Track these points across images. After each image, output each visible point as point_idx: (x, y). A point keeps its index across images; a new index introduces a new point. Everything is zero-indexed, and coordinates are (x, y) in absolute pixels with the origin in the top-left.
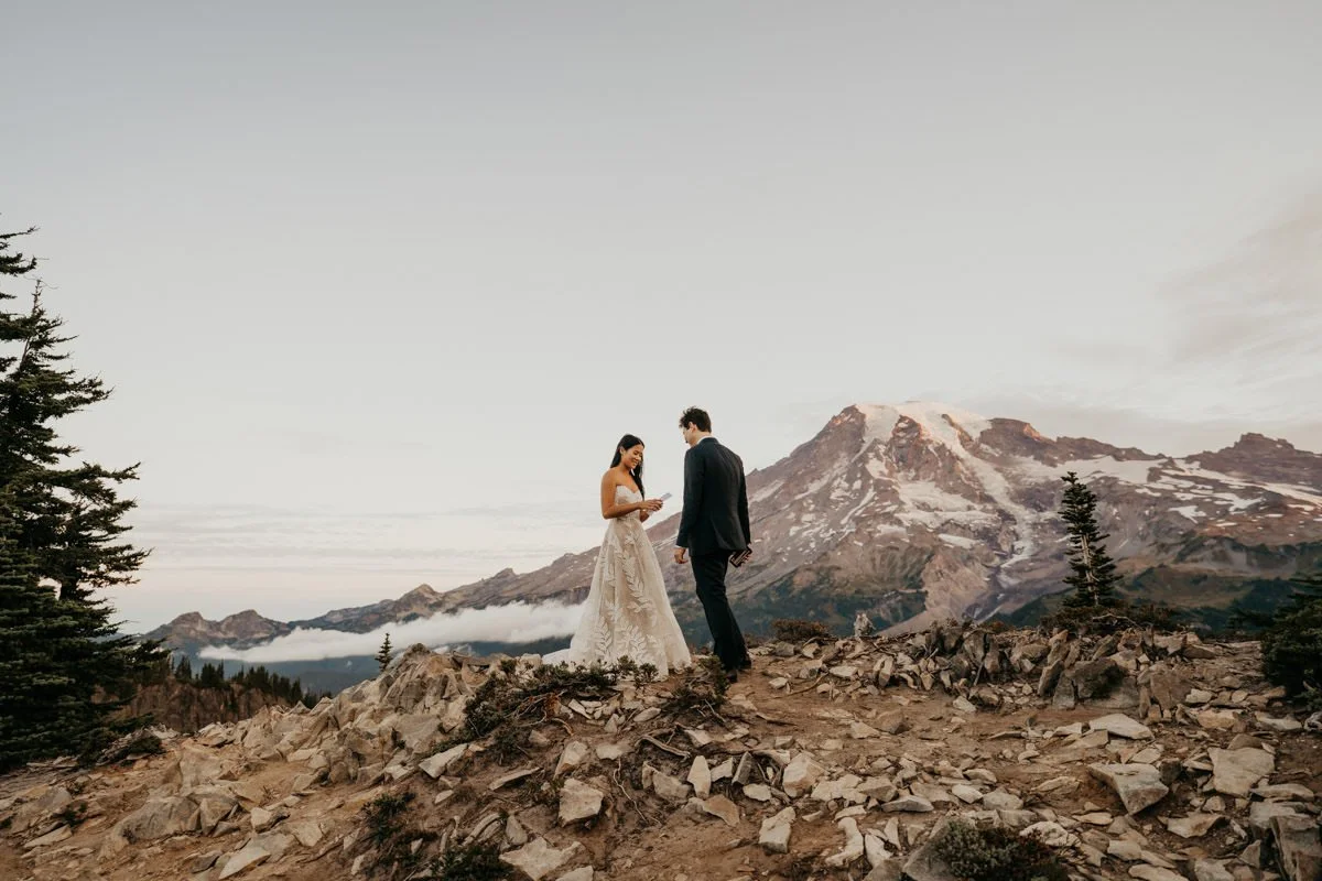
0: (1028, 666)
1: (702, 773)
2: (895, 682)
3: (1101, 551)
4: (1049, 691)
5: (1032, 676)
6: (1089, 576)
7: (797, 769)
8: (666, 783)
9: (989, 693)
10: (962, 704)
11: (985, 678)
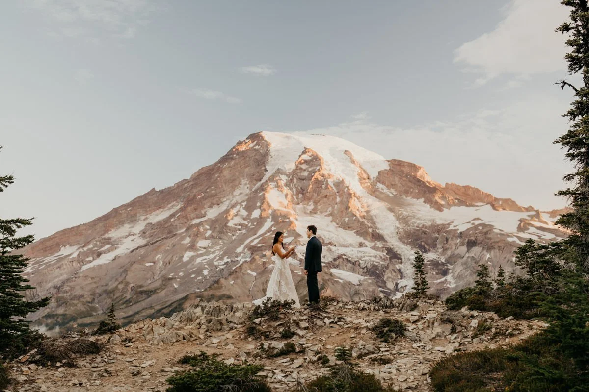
0: (397, 305)
1: (327, 321)
2: (363, 309)
3: (424, 279)
4: (401, 310)
5: (398, 307)
6: (420, 287)
7: (348, 319)
8: (319, 323)
9: (388, 310)
10: (381, 312)
11: (387, 307)
